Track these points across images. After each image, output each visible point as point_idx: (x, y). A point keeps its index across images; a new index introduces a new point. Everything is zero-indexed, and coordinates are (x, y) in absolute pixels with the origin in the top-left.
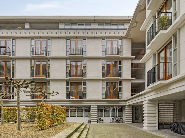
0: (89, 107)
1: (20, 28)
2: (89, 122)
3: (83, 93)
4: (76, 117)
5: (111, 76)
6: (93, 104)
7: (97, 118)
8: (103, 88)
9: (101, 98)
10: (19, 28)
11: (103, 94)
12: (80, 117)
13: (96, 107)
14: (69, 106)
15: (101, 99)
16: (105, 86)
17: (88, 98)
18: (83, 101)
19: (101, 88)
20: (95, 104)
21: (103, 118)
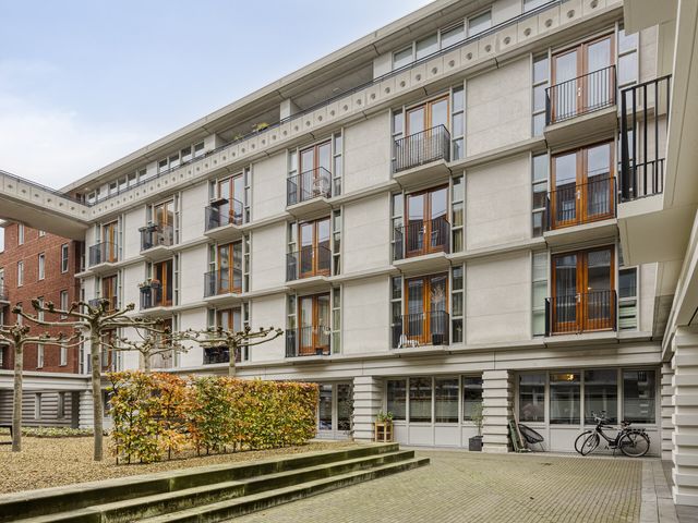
0: (476, 378)
1: (265, 125)
2: (476, 444)
3: (451, 318)
4: (429, 420)
5: (578, 223)
6: (490, 366)
7: (508, 427)
8: (535, 286)
9: (528, 333)
10: (260, 127)
11: (535, 315)
12: (445, 421)
13: (506, 376)
14: (406, 376)
15: (529, 341)
16: (545, 275)
17: (474, 336)
18: (451, 354)
19: (528, 287)
20: (499, 366)
21: (543, 428)
